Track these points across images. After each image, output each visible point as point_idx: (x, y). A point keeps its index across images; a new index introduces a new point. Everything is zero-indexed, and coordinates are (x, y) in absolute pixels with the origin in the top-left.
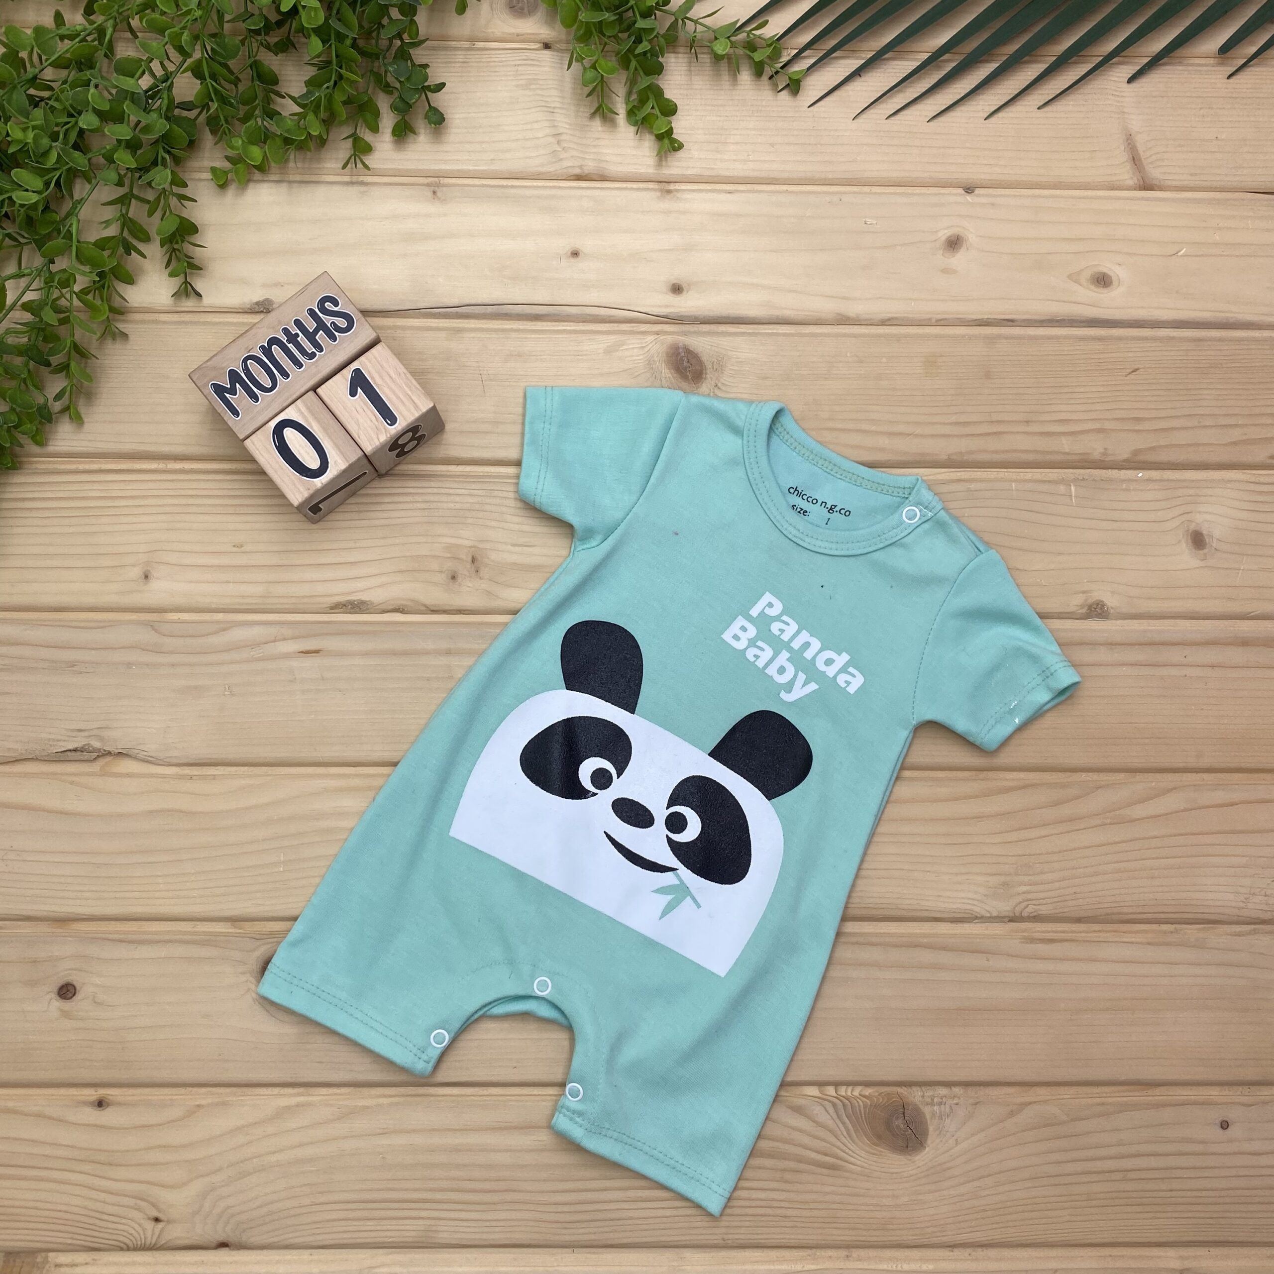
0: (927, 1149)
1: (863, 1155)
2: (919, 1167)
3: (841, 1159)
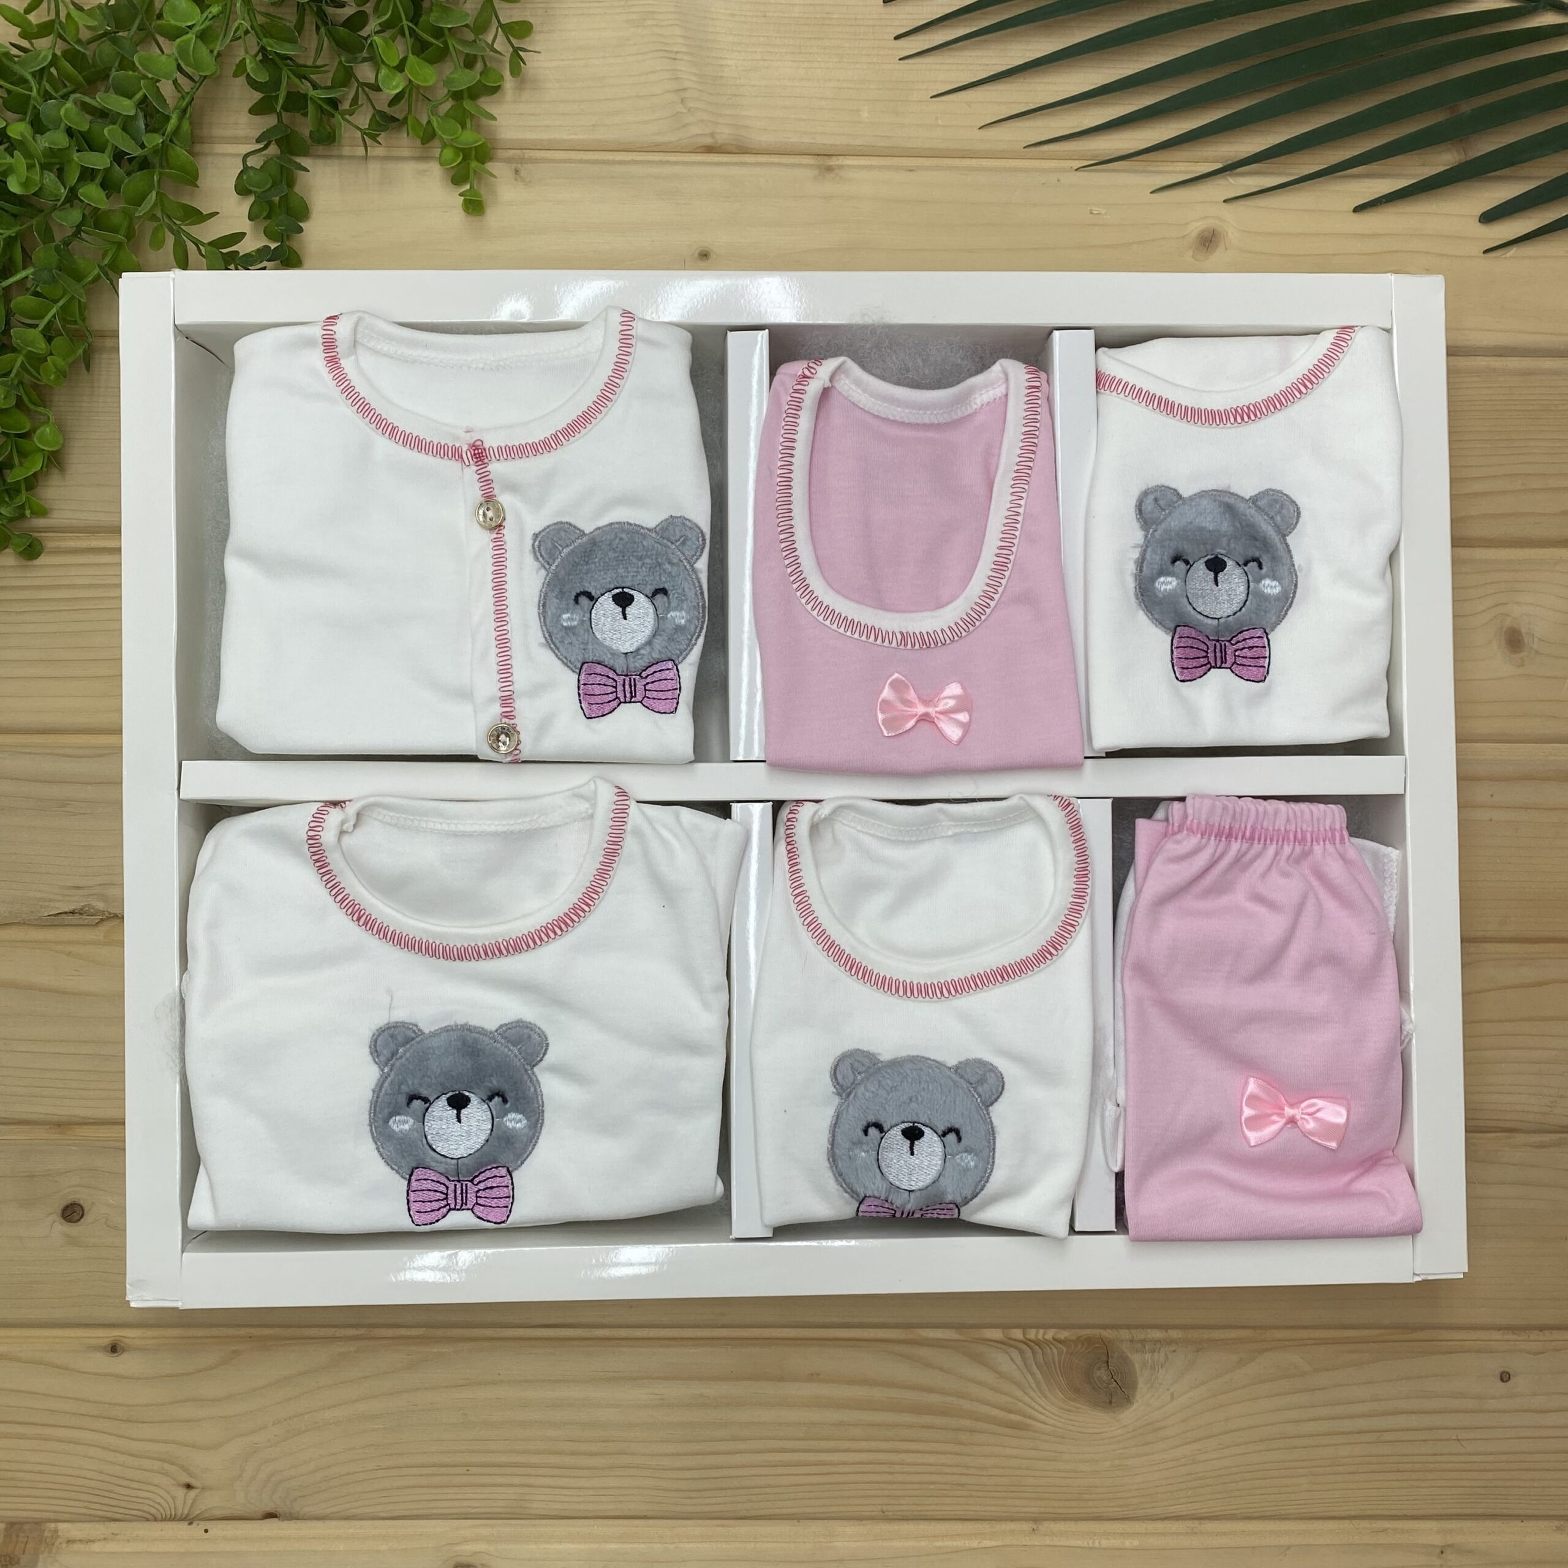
0: (1135, 1406)
1: (1055, 1412)
2: (1124, 1427)
3: (1030, 1417)
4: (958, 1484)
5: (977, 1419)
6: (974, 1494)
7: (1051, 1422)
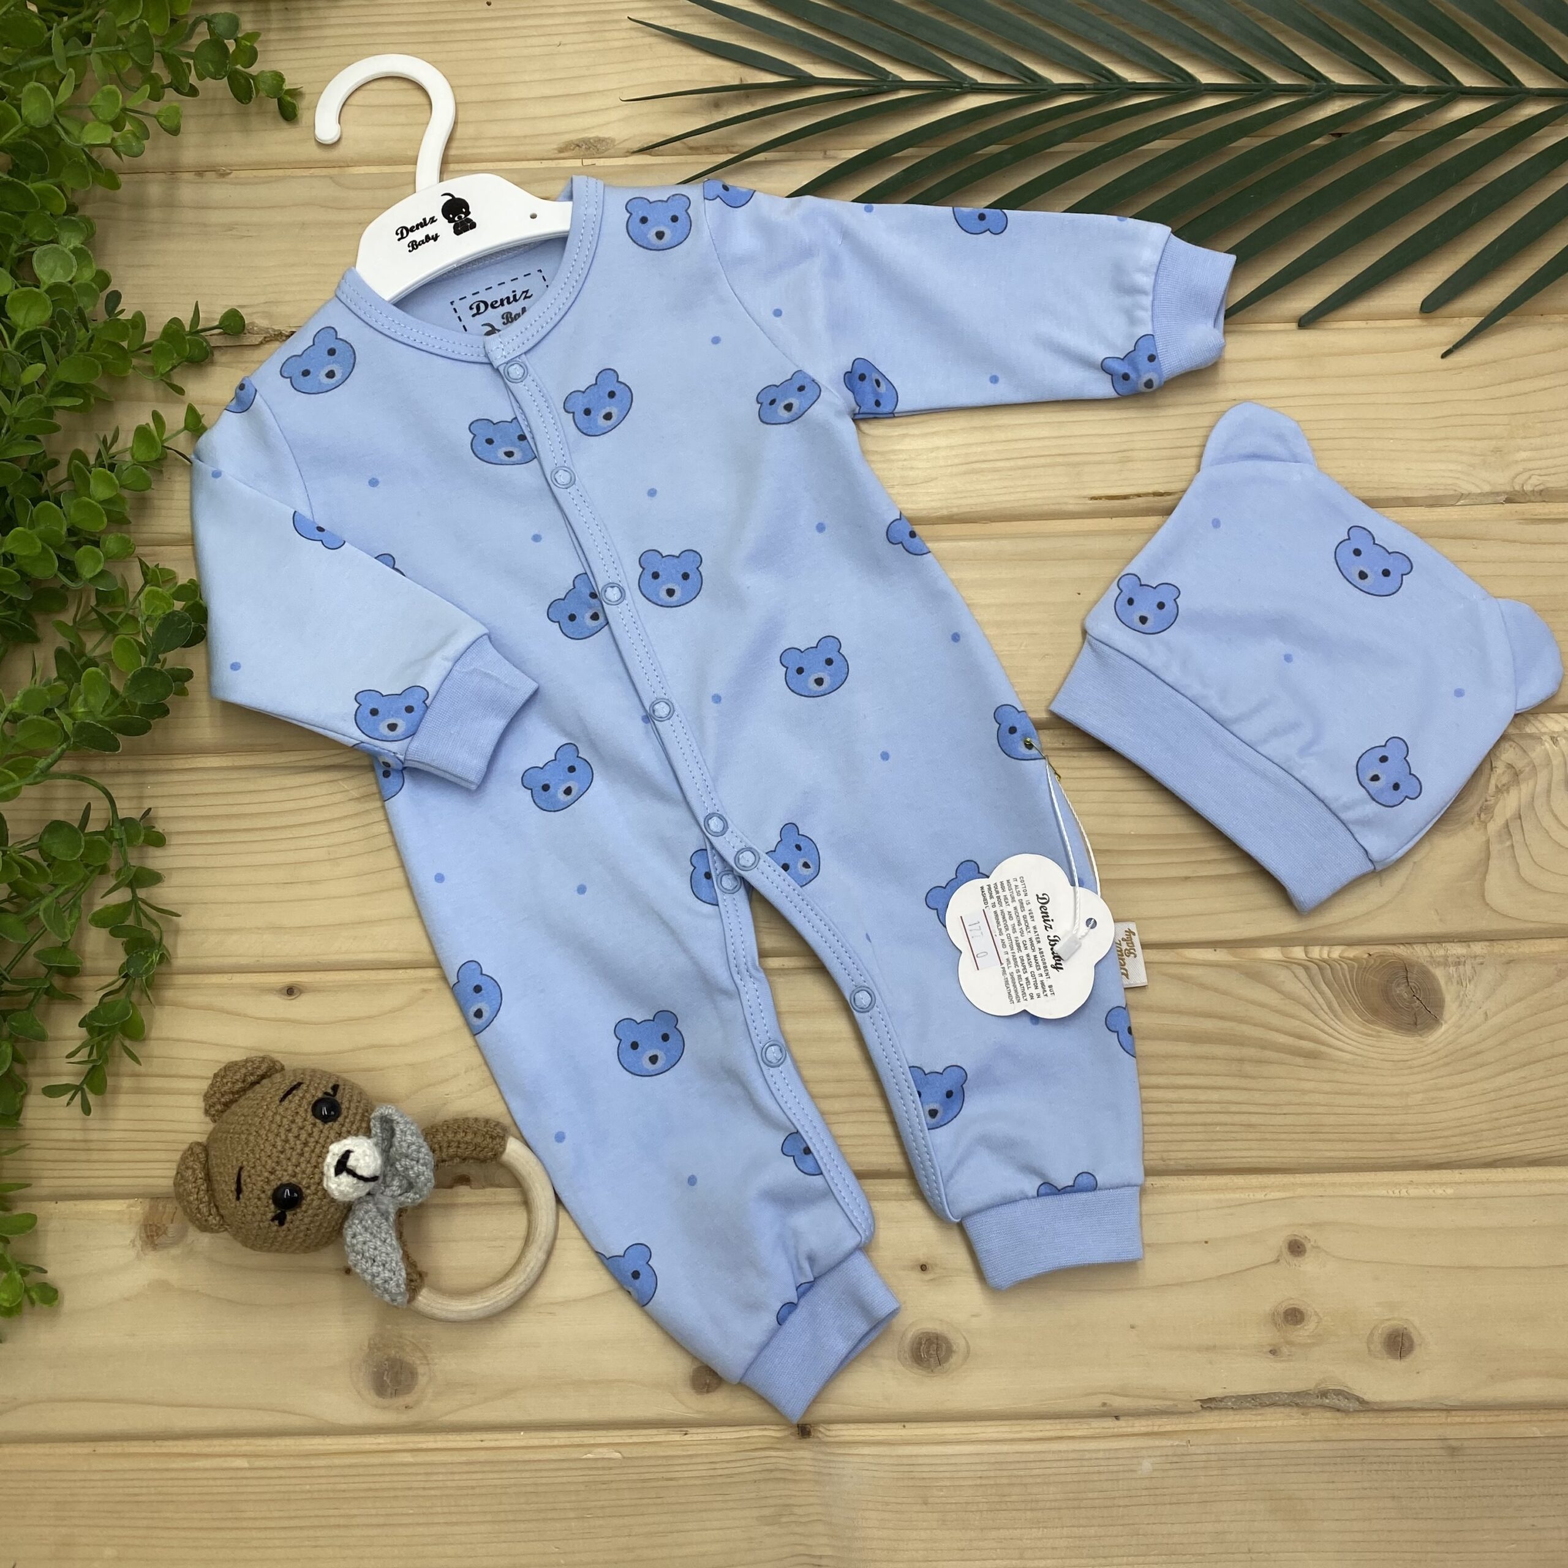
0: (1444, 1028)
1: (1353, 1037)
2: (1435, 1052)
3: (1323, 1044)
4: (1250, 1126)
5: (1264, 1048)
6: (1268, 1136)
7: (1350, 1048)
